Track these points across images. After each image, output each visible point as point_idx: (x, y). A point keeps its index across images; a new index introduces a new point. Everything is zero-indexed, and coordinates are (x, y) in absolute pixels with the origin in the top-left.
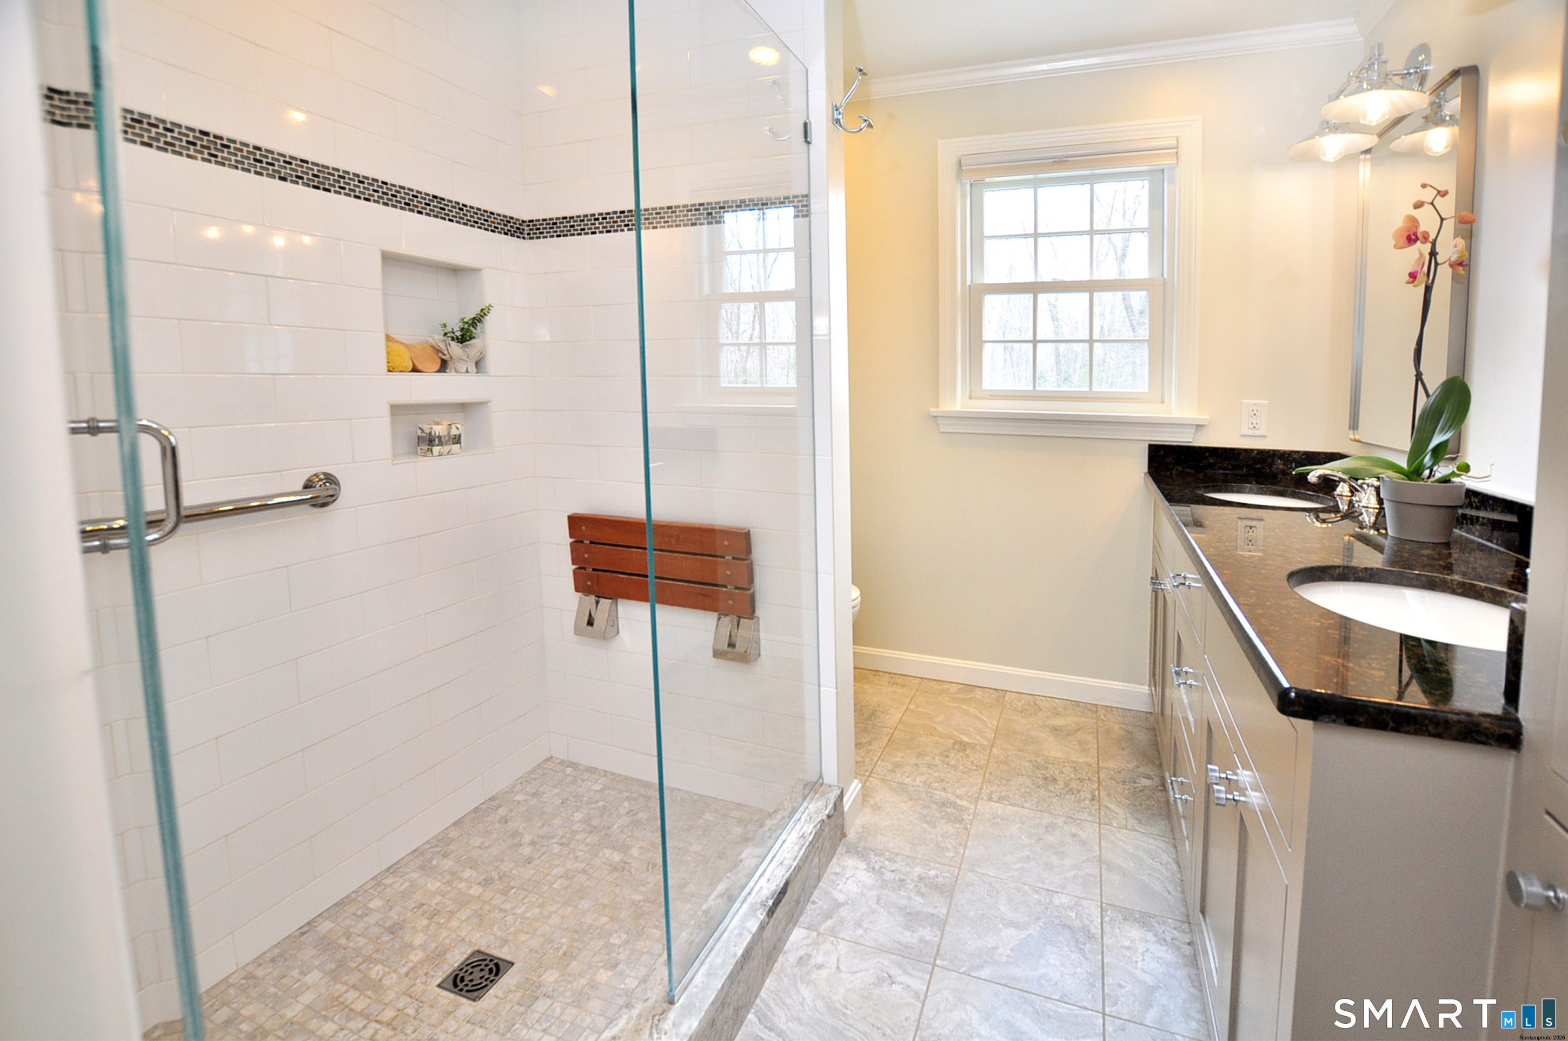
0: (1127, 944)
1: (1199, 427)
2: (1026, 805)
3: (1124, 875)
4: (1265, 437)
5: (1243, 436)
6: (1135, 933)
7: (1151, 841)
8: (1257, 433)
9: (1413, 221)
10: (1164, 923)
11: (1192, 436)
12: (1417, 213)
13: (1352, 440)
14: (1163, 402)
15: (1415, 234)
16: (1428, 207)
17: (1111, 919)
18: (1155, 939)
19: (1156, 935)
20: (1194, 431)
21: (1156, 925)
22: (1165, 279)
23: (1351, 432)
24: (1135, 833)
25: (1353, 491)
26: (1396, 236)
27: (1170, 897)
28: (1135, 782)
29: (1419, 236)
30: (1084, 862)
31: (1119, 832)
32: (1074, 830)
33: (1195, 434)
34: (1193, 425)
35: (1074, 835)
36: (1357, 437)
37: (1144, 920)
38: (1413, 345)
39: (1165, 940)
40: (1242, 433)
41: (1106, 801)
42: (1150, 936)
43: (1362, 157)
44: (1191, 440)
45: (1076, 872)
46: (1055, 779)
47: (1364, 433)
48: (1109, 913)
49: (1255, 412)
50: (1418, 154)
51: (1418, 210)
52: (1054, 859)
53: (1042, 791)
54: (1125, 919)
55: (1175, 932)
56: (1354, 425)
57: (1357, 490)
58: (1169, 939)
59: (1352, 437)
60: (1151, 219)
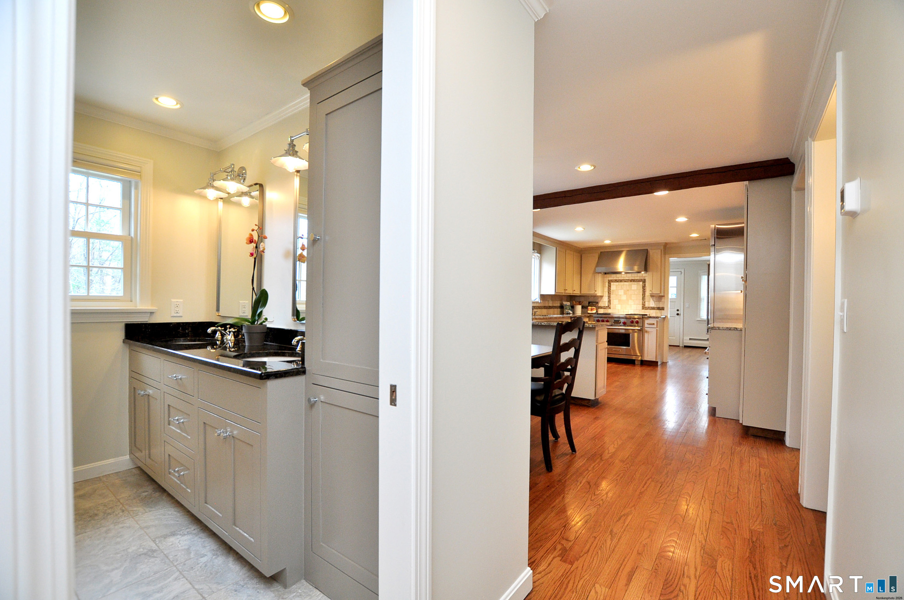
0: (171, 544)
1: (152, 313)
2: (87, 531)
3: (155, 526)
4: (181, 317)
5: (172, 317)
6: (172, 539)
7: (160, 511)
8: (178, 315)
9: (251, 235)
10: (181, 530)
11: (148, 318)
12: (253, 233)
13: (217, 316)
14: (131, 301)
15: (252, 240)
16: (255, 231)
17: (159, 541)
18: (181, 536)
19: (180, 535)
20: (149, 315)
21: (179, 532)
22: (132, 237)
23: (217, 312)
24: (152, 512)
25: (223, 335)
26: (247, 240)
27: (179, 522)
28: (140, 496)
29: (254, 241)
30: (134, 533)
31: (144, 515)
32: (121, 526)
33: (150, 317)
34: (149, 312)
35: (123, 527)
36: (219, 314)
37: (173, 534)
38: (251, 278)
39: (185, 534)
40: (172, 316)
41: (130, 509)
42: (179, 536)
43: (220, 200)
44: (148, 320)
45: (133, 537)
46: (96, 514)
47: (222, 313)
48: (157, 540)
49: (177, 305)
50: (239, 204)
51: (253, 232)
52: (118, 540)
53: (93, 521)
54: (165, 538)
55: (187, 530)
56: (218, 310)
57: (225, 335)
58: (186, 533)
59: (217, 314)
60: (123, 204)
